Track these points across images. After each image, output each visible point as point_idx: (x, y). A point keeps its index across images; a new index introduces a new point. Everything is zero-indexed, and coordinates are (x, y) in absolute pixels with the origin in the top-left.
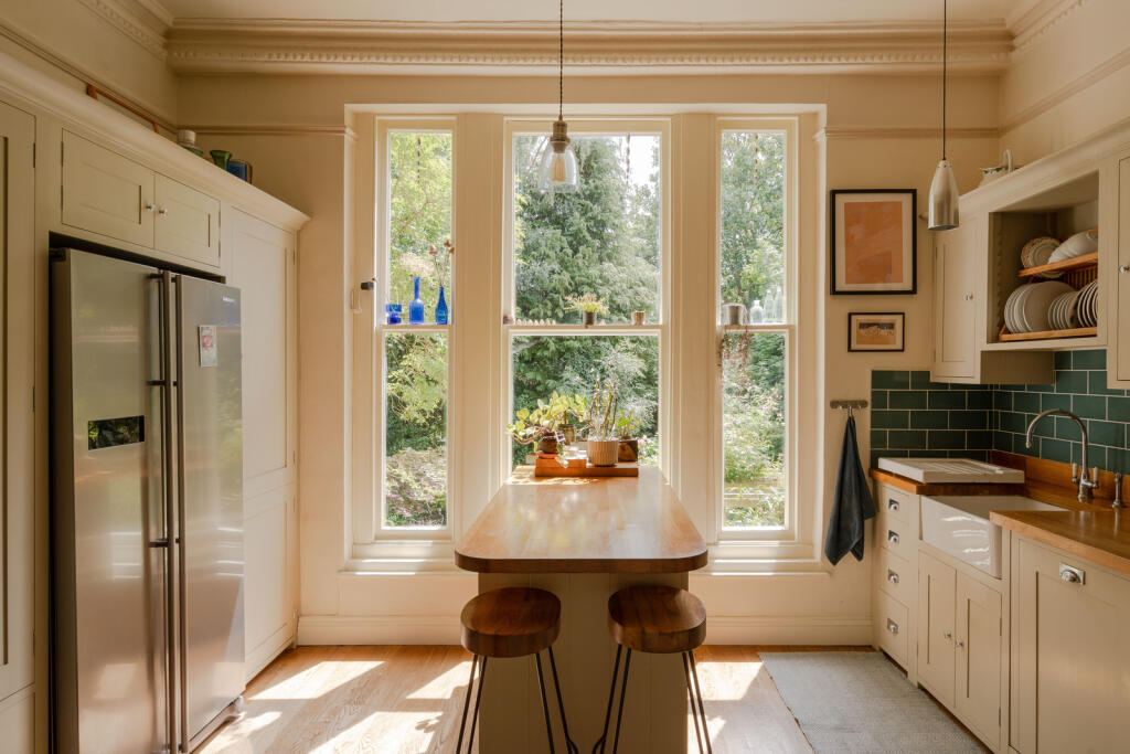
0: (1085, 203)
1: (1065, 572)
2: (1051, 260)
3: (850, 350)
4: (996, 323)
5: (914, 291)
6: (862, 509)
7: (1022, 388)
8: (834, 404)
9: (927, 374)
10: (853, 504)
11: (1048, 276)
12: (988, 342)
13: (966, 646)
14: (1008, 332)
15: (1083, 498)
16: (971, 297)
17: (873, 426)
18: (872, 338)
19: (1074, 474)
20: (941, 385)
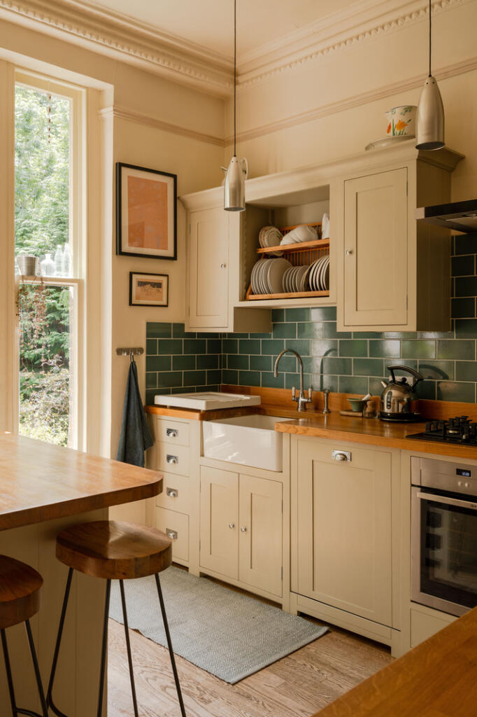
0: (296, 206)
1: (336, 454)
2: (282, 243)
3: (131, 304)
4: (244, 286)
5: (175, 258)
6: (144, 439)
7: (246, 336)
8: (119, 351)
9: (182, 326)
10: (137, 436)
11: (276, 255)
12: (240, 301)
13: (249, 530)
14: (253, 294)
15: (301, 410)
16: (225, 266)
17: (147, 369)
18: (147, 295)
19: (293, 395)
20: (192, 335)
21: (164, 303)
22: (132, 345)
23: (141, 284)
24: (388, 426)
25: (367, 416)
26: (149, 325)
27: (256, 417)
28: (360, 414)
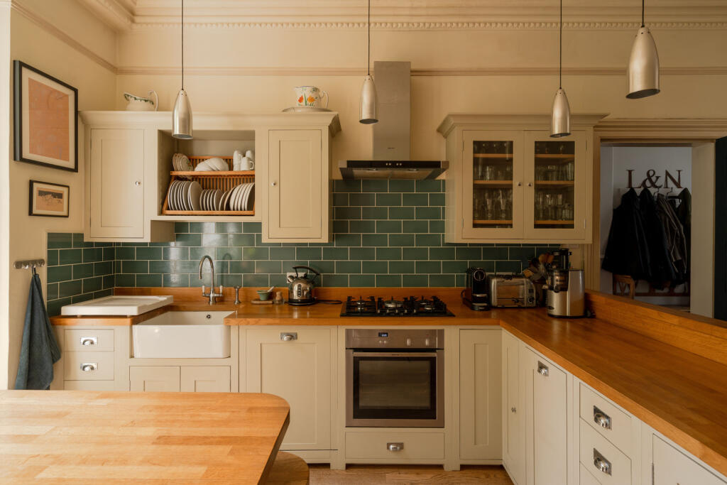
2: (197, 169)
3: (31, 214)
5: (75, 170)
6: (51, 354)
8: (19, 264)
9: (81, 236)
12: (157, 215)
14: (168, 209)
15: (213, 304)
16: (139, 183)
17: (49, 281)
18: (48, 205)
19: (203, 291)
20: (90, 244)
21: (65, 213)
22: (32, 256)
23: (41, 193)
24: (296, 308)
25: (277, 302)
26: (50, 236)
27: (169, 314)
28: (271, 302)
